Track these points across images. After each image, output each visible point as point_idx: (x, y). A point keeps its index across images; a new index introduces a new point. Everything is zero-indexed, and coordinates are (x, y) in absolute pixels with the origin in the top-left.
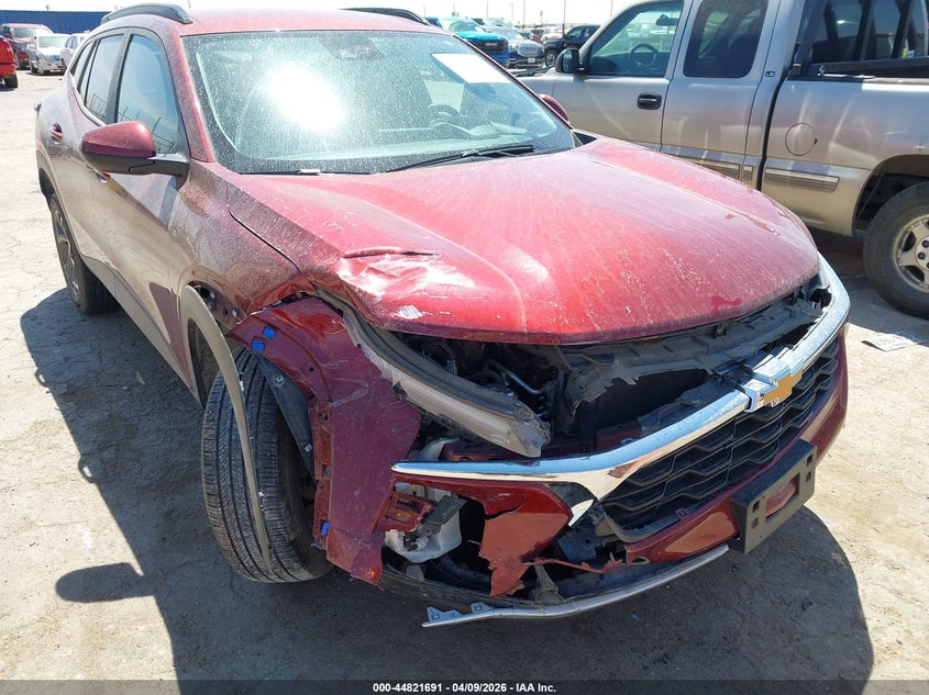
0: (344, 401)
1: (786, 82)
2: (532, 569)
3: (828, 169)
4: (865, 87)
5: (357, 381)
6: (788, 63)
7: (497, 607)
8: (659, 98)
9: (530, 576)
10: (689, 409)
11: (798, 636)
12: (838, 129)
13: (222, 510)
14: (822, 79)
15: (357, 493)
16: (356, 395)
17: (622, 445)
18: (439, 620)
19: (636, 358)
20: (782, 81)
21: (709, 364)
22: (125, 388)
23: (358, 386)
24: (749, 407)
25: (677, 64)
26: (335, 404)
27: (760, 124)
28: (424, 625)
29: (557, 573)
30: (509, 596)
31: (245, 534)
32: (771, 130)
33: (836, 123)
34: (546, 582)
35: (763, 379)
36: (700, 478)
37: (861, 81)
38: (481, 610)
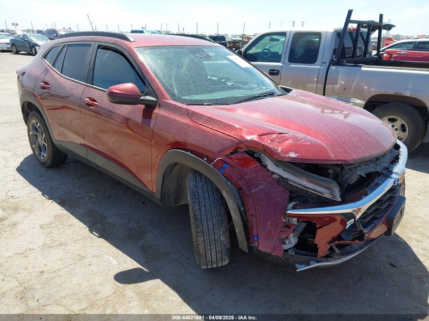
0: (256, 190)
1: (331, 66)
2: (331, 247)
3: (350, 100)
4: (363, 69)
5: (259, 182)
6: (331, 59)
7: (318, 262)
8: (279, 71)
9: (331, 249)
10: (378, 185)
11: (400, 267)
12: (354, 85)
13: (204, 238)
14: (345, 65)
15: (269, 223)
16: (261, 187)
17: (363, 198)
18: (301, 268)
19: (361, 168)
20: (329, 66)
21: (379, 169)
22: (88, 198)
23: (261, 184)
24: (394, 183)
25: (285, 57)
26: (253, 191)
27: (321, 83)
28: (297, 271)
29: (340, 247)
30: (323, 257)
31: (212, 247)
32: (326, 86)
33: (353, 83)
34: (337, 251)
35: (397, 174)
36: (380, 209)
37: (361, 66)
38: (314, 264)
